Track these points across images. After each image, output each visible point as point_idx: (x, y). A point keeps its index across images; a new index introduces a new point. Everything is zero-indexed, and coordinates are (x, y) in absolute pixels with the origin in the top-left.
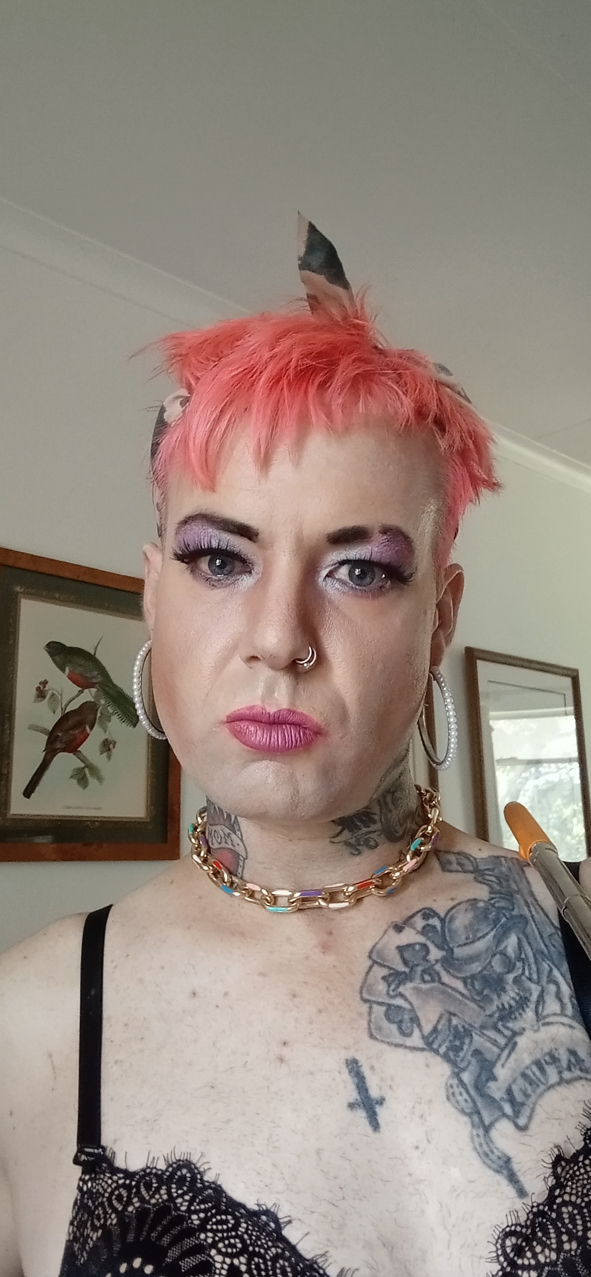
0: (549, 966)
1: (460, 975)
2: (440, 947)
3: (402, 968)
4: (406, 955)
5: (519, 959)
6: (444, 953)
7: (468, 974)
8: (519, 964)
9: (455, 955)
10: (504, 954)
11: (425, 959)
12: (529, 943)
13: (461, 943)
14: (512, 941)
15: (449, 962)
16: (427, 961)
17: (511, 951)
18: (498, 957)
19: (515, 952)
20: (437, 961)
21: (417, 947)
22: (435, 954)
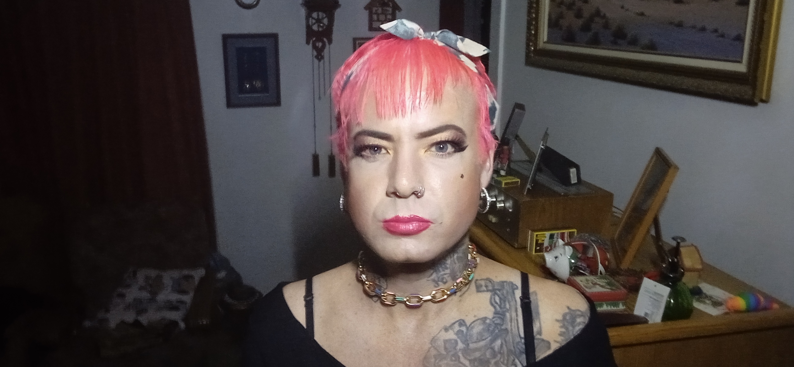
0: (513, 358)
1: (469, 358)
2: (463, 343)
3: (444, 352)
4: (447, 345)
5: (500, 353)
6: (464, 346)
7: (472, 358)
8: (499, 356)
9: (469, 347)
10: (493, 349)
11: (455, 348)
12: (506, 346)
13: (474, 341)
14: (499, 342)
15: (466, 351)
16: (456, 349)
17: (496, 349)
18: (489, 350)
19: (498, 349)
20: (460, 349)
21: (453, 341)
22: (460, 345)
